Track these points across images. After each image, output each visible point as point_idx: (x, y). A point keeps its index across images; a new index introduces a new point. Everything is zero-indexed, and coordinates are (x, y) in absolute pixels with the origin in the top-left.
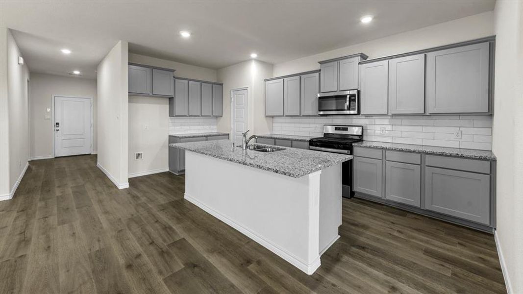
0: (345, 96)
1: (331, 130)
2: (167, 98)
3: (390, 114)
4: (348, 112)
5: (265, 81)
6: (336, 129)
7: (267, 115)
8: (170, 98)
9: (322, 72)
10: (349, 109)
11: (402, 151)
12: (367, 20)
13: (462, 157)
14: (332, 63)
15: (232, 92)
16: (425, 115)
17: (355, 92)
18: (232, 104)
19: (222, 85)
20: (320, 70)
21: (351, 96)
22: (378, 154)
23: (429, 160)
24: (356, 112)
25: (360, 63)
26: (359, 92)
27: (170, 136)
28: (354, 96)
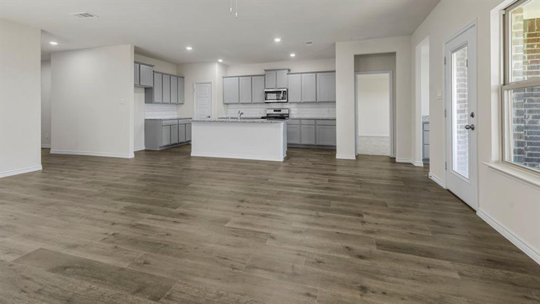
0: (281, 92)
1: (272, 112)
2: (143, 87)
3: (302, 102)
4: (282, 101)
5: (223, 77)
6: (275, 111)
7: (225, 102)
8: (145, 88)
9: (266, 76)
10: (283, 99)
11: (308, 119)
12: (293, 55)
13: (329, 120)
14: (272, 72)
15: (195, 84)
16: (316, 103)
17: (286, 90)
18: (195, 94)
19: (183, 78)
20: (265, 75)
21: (284, 92)
22: (297, 122)
23: (318, 122)
24: (286, 101)
25: (288, 74)
26: (287, 90)
27: (145, 120)
28: (285, 91)
